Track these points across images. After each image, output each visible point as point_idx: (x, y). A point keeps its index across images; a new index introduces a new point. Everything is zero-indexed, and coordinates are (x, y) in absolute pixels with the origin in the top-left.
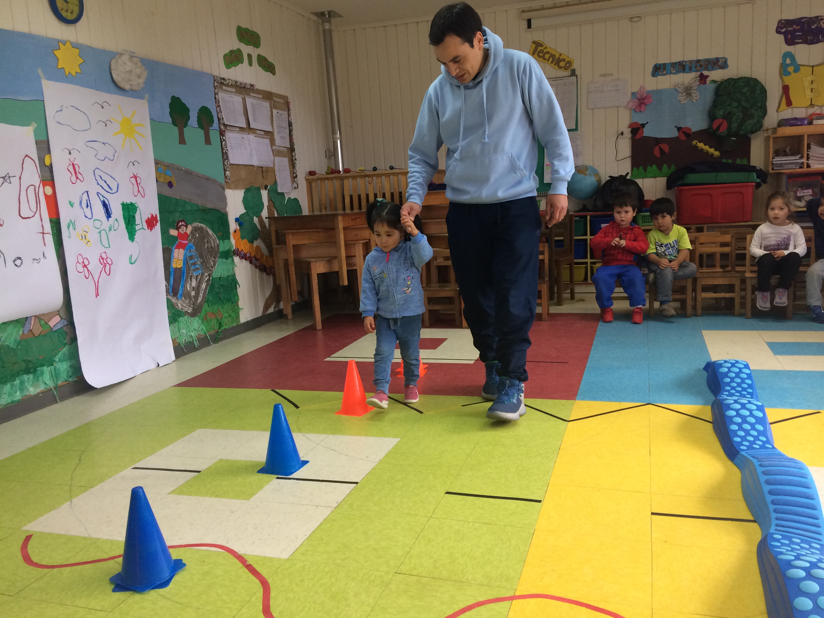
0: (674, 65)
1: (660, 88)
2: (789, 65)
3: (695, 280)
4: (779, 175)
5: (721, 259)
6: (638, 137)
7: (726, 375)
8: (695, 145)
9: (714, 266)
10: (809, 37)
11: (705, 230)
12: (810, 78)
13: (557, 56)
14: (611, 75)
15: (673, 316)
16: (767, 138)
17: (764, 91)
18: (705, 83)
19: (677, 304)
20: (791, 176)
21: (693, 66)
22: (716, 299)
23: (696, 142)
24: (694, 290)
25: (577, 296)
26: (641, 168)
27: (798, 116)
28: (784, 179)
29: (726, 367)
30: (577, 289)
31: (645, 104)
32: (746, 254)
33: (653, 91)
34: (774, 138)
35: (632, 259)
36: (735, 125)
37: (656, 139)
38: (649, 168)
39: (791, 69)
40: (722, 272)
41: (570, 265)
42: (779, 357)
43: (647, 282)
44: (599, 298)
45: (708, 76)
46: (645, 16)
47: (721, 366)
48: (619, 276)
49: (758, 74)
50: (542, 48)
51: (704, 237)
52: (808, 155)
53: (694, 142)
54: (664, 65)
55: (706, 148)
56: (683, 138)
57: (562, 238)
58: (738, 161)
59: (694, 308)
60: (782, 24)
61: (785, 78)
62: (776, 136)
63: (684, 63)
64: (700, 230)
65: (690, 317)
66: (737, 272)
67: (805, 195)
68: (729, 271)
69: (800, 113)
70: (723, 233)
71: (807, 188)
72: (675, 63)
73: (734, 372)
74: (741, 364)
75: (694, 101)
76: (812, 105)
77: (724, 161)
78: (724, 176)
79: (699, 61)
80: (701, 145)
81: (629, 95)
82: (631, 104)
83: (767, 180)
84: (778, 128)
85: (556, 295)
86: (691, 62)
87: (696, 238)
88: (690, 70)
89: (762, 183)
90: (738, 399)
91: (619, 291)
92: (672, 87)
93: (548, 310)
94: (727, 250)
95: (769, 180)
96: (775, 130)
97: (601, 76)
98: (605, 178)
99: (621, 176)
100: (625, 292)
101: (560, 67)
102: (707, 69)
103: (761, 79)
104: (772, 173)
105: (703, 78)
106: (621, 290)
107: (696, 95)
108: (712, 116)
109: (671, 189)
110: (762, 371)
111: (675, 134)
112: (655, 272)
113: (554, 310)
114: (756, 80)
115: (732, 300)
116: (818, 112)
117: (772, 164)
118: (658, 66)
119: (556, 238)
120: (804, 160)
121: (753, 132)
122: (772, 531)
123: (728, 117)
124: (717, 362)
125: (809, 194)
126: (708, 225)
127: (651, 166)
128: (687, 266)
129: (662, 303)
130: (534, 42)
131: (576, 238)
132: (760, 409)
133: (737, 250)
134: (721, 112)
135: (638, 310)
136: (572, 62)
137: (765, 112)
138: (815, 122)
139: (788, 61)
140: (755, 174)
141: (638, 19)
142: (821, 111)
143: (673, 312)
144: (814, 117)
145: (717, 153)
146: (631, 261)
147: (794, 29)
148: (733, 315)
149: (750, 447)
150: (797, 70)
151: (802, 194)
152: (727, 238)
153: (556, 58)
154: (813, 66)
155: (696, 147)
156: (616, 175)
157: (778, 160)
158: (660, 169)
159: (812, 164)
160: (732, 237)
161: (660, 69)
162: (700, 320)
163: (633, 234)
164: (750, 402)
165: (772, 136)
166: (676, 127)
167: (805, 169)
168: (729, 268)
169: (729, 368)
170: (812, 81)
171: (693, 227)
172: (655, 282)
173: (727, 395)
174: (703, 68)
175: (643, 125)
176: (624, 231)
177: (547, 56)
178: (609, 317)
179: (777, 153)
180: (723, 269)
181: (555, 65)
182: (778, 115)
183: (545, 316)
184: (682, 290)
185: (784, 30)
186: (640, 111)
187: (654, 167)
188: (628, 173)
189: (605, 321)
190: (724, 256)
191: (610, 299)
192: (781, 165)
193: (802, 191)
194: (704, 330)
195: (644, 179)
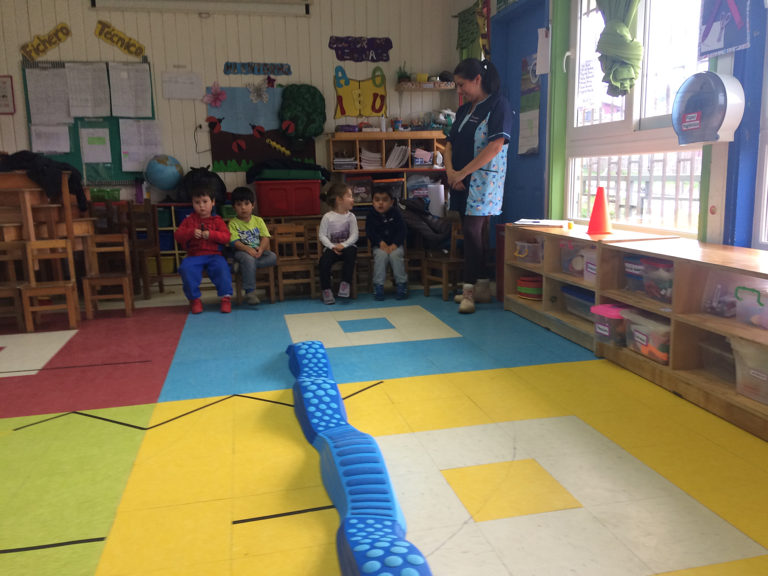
0: (243, 65)
1: (233, 85)
2: (340, 78)
3: (276, 268)
4: (339, 174)
5: (298, 248)
6: (216, 131)
7: (304, 357)
8: (268, 143)
9: (291, 255)
10: (355, 55)
11: (283, 221)
12: (358, 92)
13: (127, 40)
14: (185, 67)
15: (257, 304)
16: (328, 141)
17: (322, 100)
18: (273, 86)
19: (263, 292)
20: (350, 176)
21: (261, 69)
22: (296, 285)
23: (269, 141)
24: (276, 278)
25: (166, 289)
26: (222, 162)
27: (350, 124)
28: (343, 177)
29: (304, 349)
30: (167, 281)
31: (220, 100)
32: (317, 243)
33: (227, 88)
34: (333, 142)
35: (217, 249)
36: (301, 128)
37: (233, 135)
38: (229, 162)
39: (342, 82)
40: (299, 260)
41: (157, 257)
42: (348, 334)
43: (232, 272)
44: (187, 289)
45: (274, 80)
46: (213, 14)
47: (299, 348)
48: (205, 266)
49: (317, 83)
50: (110, 30)
51: (282, 228)
52: (360, 158)
53: (268, 141)
54: (235, 64)
55: (278, 146)
56: (258, 136)
57: (145, 229)
58: (306, 161)
59: (277, 294)
60: (333, 40)
61: (339, 89)
62: (334, 139)
63: (253, 65)
64: (278, 222)
65: (274, 303)
66: (312, 259)
67: (360, 193)
68: (305, 259)
69: (353, 121)
70: (297, 224)
71: (362, 186)
72: (245, 64)
73: (311, 354)
74: (317, 344)
75: (265, 102)
76: (360, 115)
77: (295, 159)
78: (294, 173)
79: (265, 65)
80: (274, 144)
81: (205, 89)
82: (206, 99)
83: (330, 179)
84: (336, 134)
85: (142, 290)
86: (259, 64)
87: (274, 229)
88: (259, 73)
89: (326, 181)
90: (315, 380)
91: (206, 281)
92: (243, 86)
93: (133, 305)
94: (301, 239)
95: (332, 178)
96: (333, 135)
97: (175, 66)
98: (186, 170)
99: (202, 169)
100: (213, 282)
101: (130, 52)
102: (273, 73)
103: (320, 88)
104: (334, 172)
105: (271, 82)
106: (208, 280)
107: (266, 97)
108: (281, 117)
109: (251, 183)
110: (335, 349)
111: (250, 132)
112: (238, 261)
113: (140, 304)
114: (315, 88)
115: (308, 284)
116: (366, 121)
117: (333, 164)
118: (229, 65)
119: (138, 229)
120: (357, 162)
121: (316, 135)
122: (348, 516)
123: (294, 119)
124: (296, 345)
125: (363, 191)
126: (286, 218)
127: (231, 161)
128: (268, 256)
129: (247, 291)
130: (100, 22)
131: (160, 229)
132: (334, 387)
133: (310, 240)
134: (289, 115)
135: (226, 300)
136: (143, 49)
137: (324, 119)
138: (364, 130)
139: (340, 75)
140: (320, 172)
141: (206, 15)
142: (368, 121)
143: (257, 300)
144: (363, 125)
145: (288, 152)
146: (216, 251)
147: (343, 46)
148: (310, 298)
149: (327, 427)
150: (347, 82)
151: (358, 192)
152: (301, 229)
153: (126, 42)
154: (359, 81)
155: (270, 145)
156: (197, 166)
157: (338, 161)
158: (239, 163)
159: (364, 165)
160: (305, 227)
161: (231, 67)
162: (283, 306)
163: (214, 224)
164: (325, 382)
165: (332, 139)
166: (250, 124)
167: (359, 170)
168: (305, 256)
169: (306, 350)
170: (360, 94)
171: (272, 219)
172: (240, 271)
173: (306, 377)
174: (270, 71)
175: (220, 121)
176: (206, 222)
177: (115, 39)
178: (198, 308)
179: (337, 155)
180: (300, 257)
181: (125, 49)
182: (335, 121)
183: (129, 312)
184: (266, 278)
185: (335, 46)
186: (216, 106)
187: (234, 161)
188: (209, 166)
189: (194, 313)
190: (300, 246)
191: (198, 290)
192: (340, 165)
193: (358, 189)
194: (287, 314)
195: (226, 173)
